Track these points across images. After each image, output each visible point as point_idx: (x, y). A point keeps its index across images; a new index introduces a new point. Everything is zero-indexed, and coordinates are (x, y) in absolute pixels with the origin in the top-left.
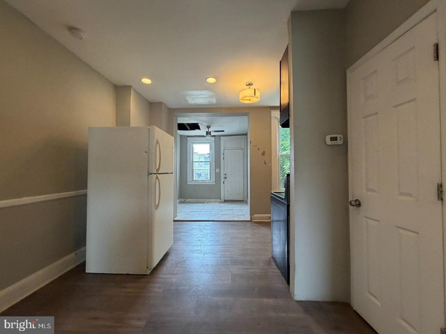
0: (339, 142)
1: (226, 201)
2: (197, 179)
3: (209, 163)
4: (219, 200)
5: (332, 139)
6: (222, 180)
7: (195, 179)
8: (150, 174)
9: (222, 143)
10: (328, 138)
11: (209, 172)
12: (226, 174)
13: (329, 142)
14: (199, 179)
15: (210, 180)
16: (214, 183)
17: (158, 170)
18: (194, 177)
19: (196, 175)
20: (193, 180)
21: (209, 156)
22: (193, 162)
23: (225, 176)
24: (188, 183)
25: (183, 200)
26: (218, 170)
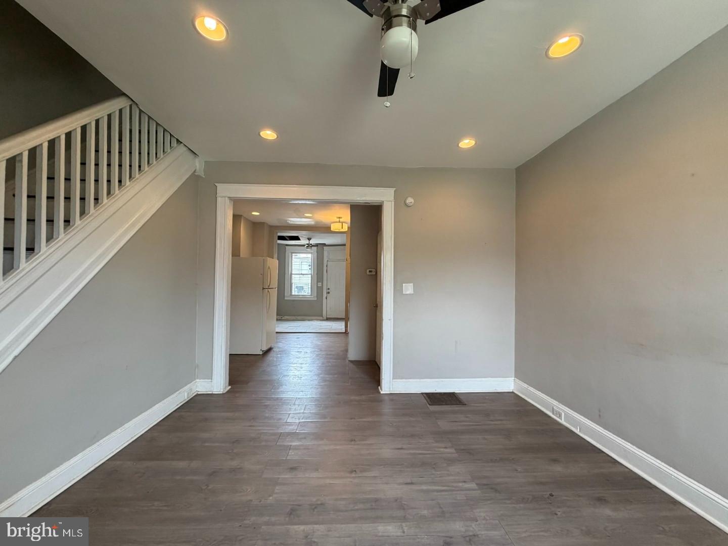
0: (373, 273)
1: (328, 319)
2: (297, 294)
3: (310, 276)
4: (321, 318)
5: (370, 271)
6: (325, 295)
7: (293, 294)
8: (263, 289)
9: (325, 254)
10: (368, 271)
11: (310, 287)
12: (329, 289)
13: (368, 273)
14: (299, 294)
15: (311, 295)
16: (316, 299)
17: (269, 286)
18: (293, 291)
19: (296, 289)
20: (291, 295)
21: (310, 267)
22: (291, 274)
23: (328, 291)
24: (286, 298)
25: (279, 317)
26: (320, 284)
